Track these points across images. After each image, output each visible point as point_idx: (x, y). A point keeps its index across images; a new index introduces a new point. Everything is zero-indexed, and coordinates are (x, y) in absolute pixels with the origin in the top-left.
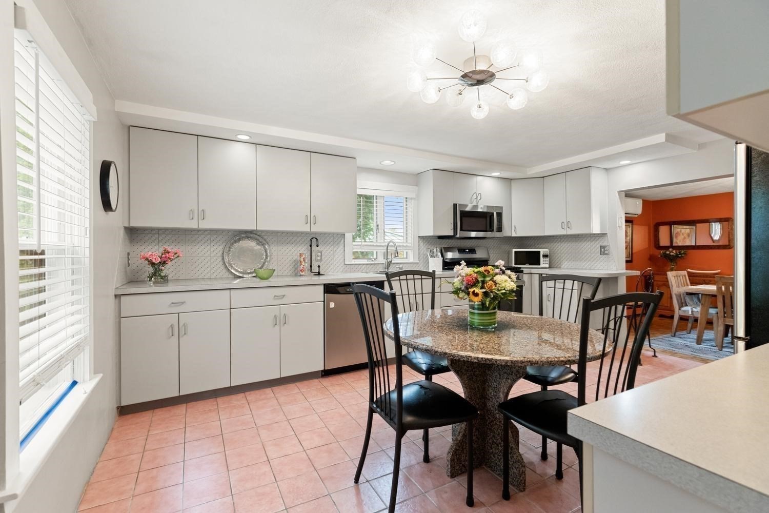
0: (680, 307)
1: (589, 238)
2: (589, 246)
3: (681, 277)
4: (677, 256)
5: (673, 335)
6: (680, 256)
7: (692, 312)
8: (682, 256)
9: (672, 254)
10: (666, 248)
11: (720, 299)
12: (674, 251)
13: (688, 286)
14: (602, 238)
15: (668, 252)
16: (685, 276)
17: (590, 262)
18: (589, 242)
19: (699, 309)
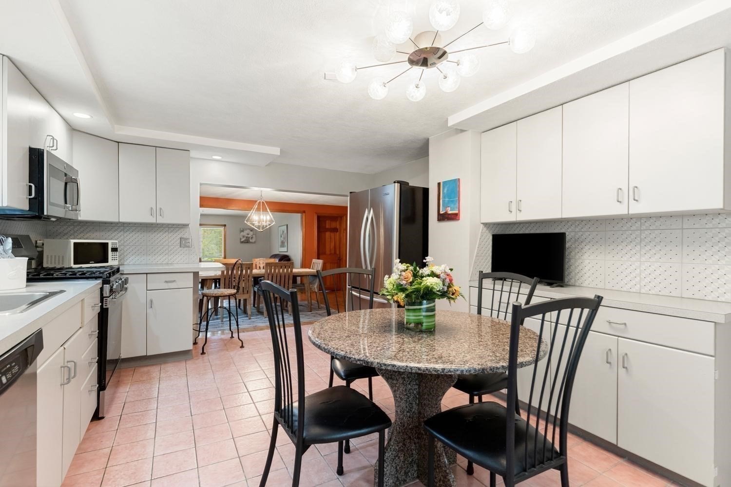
1: (167, 229)
2: (167, 238)
14: (182, 229)
17: (167, 256)
18: (167, 233)
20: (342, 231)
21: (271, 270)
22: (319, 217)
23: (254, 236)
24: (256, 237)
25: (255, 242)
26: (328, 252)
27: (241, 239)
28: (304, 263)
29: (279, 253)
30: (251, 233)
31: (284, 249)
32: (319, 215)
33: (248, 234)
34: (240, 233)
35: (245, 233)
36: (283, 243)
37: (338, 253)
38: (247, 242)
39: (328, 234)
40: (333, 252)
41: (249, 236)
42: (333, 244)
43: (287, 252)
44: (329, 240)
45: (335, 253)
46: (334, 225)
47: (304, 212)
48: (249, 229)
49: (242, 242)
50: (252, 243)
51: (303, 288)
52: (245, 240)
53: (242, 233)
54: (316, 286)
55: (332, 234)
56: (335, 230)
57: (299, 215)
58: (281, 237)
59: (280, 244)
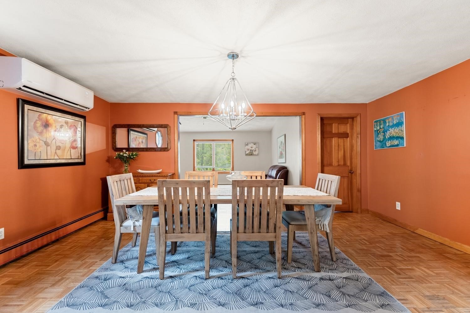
0: (122, 222)
3: (126, 181)
4: (129, 158)
5: (114, 261)
6: (132, 157)
7: (134, 226)
8: (134, 157)
9: (125, 155)
10: (121, 150)
11: (161, 210)
12: (127, 152)
13: (133, 192)
15: (122, 154)
16: (130, 179)
19: (140, 222)
20: (355, 135)
21: (242, 193)
22: (322, 119)
23: (257, 149)
24: (258, 150)
25: (258, 155)
26: (335, 163)
27: (246, 152)
28: (304, 177)
29: (278, 164)
30: (254, 146)
31: (283, 160)
32: (322, 116)
33: (252, 148)
34: (245, 146)
35: (249, 147)
36: (281, 154)
37: (348, 164)
38: (251, 155)
39: (334, 141)
40: (342, 163)
41: (253, 149)
42: (341, 153)
43: (285, 163)
44: (337, 148)
45: (345, 164)
46: (343, 128)
47: (304, 114)
48: (252, 143)
49: (247, 155)
50: (255, 155)
51: (303, 223)
52: (249, 153)
53: (247, 147)
54: (326, 222)
55: (341, 141)
56: (345, 135)
57: (297, 119)
58: (280, 148)
59: (279, 154)
